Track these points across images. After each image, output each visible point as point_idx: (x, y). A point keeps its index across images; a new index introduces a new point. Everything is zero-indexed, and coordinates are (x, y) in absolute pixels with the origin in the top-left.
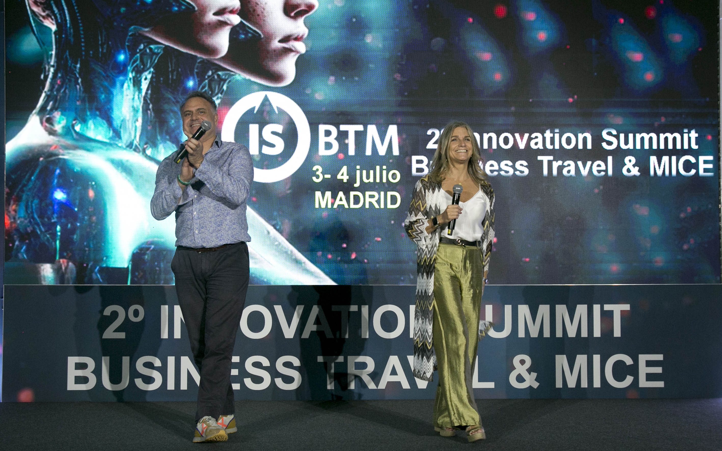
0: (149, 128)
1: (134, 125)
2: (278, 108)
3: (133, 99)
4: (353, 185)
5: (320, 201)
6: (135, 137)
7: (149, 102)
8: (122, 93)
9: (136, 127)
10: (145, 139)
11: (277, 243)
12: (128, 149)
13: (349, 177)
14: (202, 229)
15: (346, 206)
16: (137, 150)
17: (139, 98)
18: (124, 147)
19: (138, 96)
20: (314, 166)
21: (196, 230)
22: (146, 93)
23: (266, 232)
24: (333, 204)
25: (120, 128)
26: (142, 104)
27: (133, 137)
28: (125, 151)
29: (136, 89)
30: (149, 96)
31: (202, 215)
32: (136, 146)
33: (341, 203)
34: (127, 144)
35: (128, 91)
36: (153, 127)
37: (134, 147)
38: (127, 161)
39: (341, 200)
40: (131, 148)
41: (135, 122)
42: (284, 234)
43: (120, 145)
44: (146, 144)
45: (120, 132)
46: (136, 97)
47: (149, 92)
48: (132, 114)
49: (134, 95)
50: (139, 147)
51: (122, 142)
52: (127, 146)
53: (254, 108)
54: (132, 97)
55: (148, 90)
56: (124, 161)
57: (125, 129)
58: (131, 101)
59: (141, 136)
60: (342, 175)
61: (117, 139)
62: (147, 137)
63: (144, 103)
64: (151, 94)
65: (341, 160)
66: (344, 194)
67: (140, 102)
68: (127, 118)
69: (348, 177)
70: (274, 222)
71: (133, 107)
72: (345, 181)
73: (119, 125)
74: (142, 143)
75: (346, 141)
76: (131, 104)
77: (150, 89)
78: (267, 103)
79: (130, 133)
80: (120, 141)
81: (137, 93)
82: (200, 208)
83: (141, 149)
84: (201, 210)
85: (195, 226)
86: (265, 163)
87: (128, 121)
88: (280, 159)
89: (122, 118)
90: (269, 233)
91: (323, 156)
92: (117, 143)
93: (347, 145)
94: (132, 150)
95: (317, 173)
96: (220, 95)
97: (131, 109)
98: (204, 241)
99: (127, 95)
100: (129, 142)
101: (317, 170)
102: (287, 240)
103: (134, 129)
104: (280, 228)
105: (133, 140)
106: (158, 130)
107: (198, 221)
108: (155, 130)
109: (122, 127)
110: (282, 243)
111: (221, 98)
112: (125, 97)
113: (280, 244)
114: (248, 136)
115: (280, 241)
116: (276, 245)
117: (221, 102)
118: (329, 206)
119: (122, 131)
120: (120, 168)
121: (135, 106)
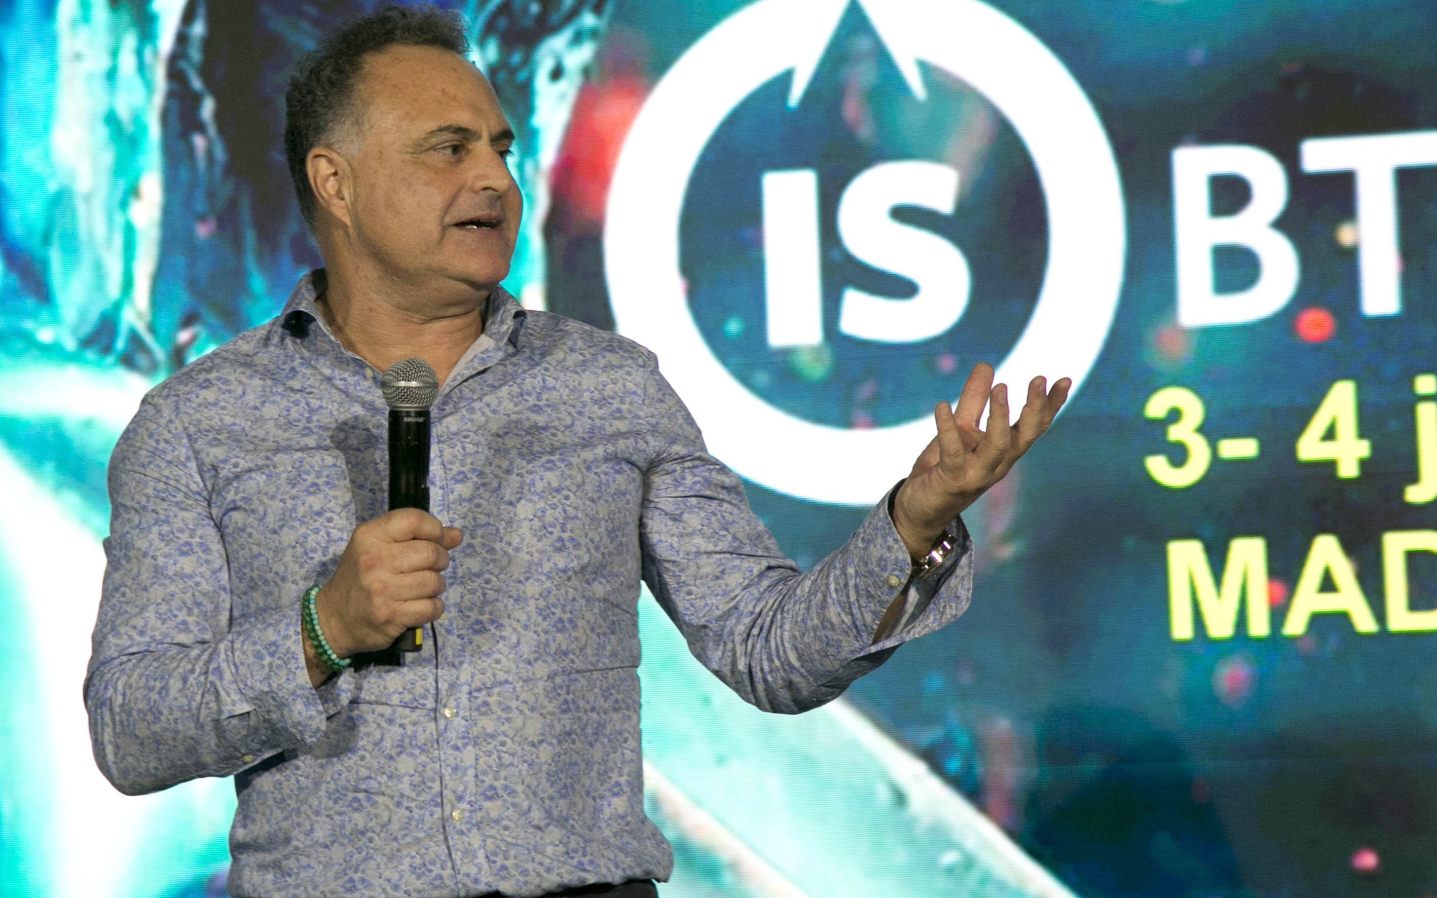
0: (203, 231)
1: (119, 218)
2: (925, 68)
3: (111, 75)
4: (1401, 493)
5: (1201, 597)
6: (128, 284)
7: (197, 84)
8: (49, 43)
9: (129, 230)
10: (181, 298)
11: (950, 858)
12: (91, 355)
13: (1375, 449)
14: (488, 804)
15: (1365, 622)
16: (142, 360)
17: (142, 67)
18: (70, 344)
19: (139, 53)
20: (1155, 389)
21: (453, 808)
22: (182, 38)
23: (884, 796)
24: (1278, 613)
25: (46, 239)
26: (158, 99)
27: (114, 290)
28: (72, 371)
29: (125, 17)
30: (195, 54)
31: (488, 724)
32: (135, 339)
33: (1329, 603)
34: (87, 329)
35: (84, 32)
36: (222, 223)
37: (120, 344)
38: (88, 424)
39: (1328, 585)
40: (107, 349)
41: (124, 205)
42: (992, 800)
43: (45, 335)
44: (189, 320)
45: (45, 263)
46: (127, 62)
47: (198, 29)
48: (107, 158)
49: (114, 53)
50: (148, 339)
51: (56, 320)
52: (87, 342)
53: (784, 80)
54: (103, 63)
55: (188, 17)
56: (71, 426)
57: (71, 245)
58: (99, 86)
59: (159, 277)
60: (1330, 435)
61: (30, 303)
62: (192, 284)
63: (171, 95)
64: (208, 43)
65: (1317, 348)
66: (1349, 548)
67: (149, 86)
68: (83, 183)
69: (1364, 449)
70: (929, 736)
71: (111, 119)
72: (1348, 470)
73: (39, 225)
74: (167, 320)
75: (1346, 235)
76: (100, 101)
77: (201, 11)
78: (863, 43)
79: (99, 269)
80: (45, 314)
81: (130, 41)
82: (477, 683)
83: (160, 354)
84: (482, 696)
85: (451, 785)
86: (865, 391)
87: (88, 198)
88: (947, 364)
89: (52, 187)
90: (900, 798)
91: (1209, 333)
92: (28, 325)
93: (1350, 255)
94: (110, 359)
95: (1175, 433)
96: (588, 20)
97: (103, 132)
98: (503, 868)
99: (78, 57)
100: (94, 316)
101: (1174, 415)
102: (1014, 835)
103: (118, 241)
104: (968, 768)
105: (117, 306)
106: (250, 237)
107: (469, 754)
108: (237, 242)
109: (56, 234)
110: (986, 859)
111: (594, 34)
112: (66, 68)
113: (969, 863)
114: (757, 242)
115: (970, 844)
116: (950, 870)
117: (599, 56)
118: (1259, 626)
119: (55, 258)
120: (49, 467)
121: (123, 113)
